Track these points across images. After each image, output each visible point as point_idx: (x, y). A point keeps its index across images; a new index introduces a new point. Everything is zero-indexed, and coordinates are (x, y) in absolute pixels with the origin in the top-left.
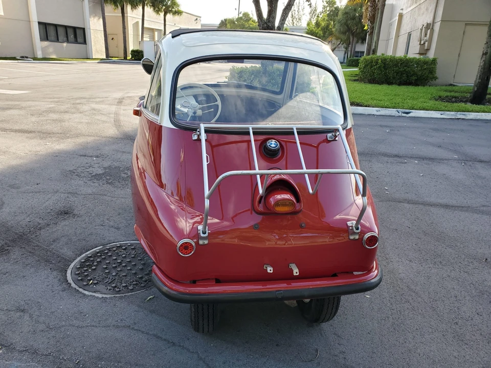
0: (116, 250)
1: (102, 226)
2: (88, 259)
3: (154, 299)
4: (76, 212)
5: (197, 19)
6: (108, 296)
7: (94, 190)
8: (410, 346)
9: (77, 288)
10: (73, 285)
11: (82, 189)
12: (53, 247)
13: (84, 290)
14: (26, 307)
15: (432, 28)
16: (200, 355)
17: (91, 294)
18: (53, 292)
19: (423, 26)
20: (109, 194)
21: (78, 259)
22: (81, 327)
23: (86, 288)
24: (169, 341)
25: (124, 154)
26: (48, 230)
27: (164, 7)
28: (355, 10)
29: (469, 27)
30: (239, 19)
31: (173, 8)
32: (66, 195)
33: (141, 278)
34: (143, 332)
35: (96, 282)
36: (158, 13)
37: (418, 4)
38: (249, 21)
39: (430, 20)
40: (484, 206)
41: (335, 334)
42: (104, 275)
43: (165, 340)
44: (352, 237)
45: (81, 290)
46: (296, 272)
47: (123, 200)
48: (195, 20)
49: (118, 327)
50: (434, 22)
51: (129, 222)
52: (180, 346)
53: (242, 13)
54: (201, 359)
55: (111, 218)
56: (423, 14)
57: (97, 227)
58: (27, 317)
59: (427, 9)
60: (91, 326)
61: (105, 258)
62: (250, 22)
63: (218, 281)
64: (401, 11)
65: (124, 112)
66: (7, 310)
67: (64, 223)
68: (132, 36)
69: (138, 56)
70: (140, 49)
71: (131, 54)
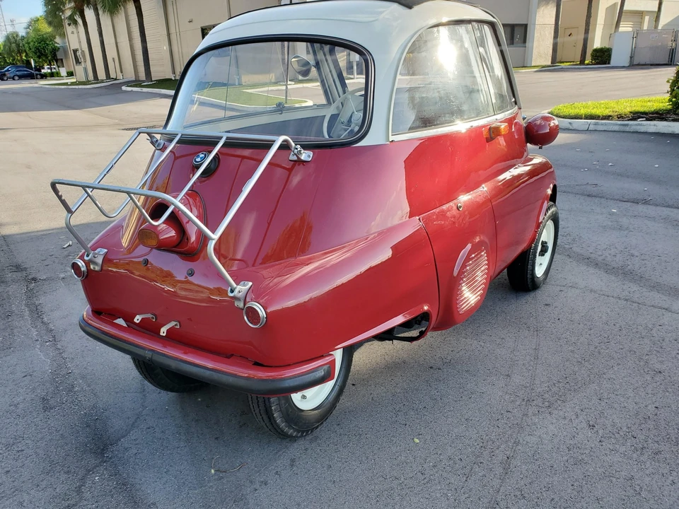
68: (602, 27)
69: (602, 58)
70: (607, 47)
71: (592, 55)
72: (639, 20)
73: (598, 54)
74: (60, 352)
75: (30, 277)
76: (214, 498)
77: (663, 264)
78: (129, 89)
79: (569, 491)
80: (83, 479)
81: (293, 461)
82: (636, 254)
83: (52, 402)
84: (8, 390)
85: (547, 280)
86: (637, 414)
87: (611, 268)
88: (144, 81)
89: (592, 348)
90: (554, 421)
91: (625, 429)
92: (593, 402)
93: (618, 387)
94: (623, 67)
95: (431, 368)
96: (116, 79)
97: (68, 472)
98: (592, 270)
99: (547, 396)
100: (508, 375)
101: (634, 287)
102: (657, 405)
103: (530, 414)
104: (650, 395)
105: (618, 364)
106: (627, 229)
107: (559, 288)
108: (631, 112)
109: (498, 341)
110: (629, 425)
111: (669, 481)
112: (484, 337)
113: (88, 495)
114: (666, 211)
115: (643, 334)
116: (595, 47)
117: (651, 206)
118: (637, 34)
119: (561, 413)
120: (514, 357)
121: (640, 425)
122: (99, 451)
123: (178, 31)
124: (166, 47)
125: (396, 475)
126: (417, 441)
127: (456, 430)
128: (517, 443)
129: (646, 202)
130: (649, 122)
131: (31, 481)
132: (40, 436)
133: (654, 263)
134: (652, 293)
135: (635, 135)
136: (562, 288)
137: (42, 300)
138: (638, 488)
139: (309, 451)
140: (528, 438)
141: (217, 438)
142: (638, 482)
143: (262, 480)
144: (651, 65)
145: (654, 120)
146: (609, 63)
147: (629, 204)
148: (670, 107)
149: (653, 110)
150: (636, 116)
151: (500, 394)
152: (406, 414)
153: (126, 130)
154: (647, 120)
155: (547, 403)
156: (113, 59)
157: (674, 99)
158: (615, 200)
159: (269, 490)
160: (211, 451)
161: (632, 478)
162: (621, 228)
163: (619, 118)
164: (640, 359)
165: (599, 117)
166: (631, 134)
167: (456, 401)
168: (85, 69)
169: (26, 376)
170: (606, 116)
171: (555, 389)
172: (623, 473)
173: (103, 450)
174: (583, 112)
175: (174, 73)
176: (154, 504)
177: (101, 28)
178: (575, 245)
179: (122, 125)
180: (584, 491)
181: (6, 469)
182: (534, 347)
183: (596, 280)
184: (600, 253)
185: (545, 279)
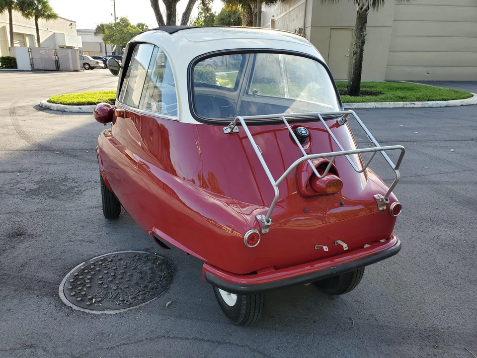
0: (102, 264)
1: (71, 241)
2: (76, 278)
3: (173, 304)
4: (29, 231)
5: (71, 24)
6: (122, 311)
7: (39, 206)
8: (418, 298)
9: (82, 310)
10: (74, 307)
11: (22, 207)
12: (25, 272)
13: (91, 310)
14: (33, 341)
15: (304, 33)
16: (251, 347)
17: (100, 312)
18: (55, 319)
19: (296, 30)
20: (59, 208)
21: (65, 279)
22: (112, 348)
23: (92, 307)
24: (213, 341)
25: (51, 166)
26: (7, 256)
27: (34, 11)
28: (230, 16)
29: (334, 32)
30: (117, 25)
31: (46, 12)
32: (7, 216)
33: (146, 287)
34: (182, 338)
35: (100, 299)
36: (28, 17)
37: (288, 11)
38: (127, 26)
39: (301, 26)
40: (404, 177)
41: (356, 301)
42: (103, 291)
43: (208, 341)
44: (381, 209)
45: (86, 311)
46: (345, 246)
47: (78, 212)
48: (70, 26)
49: (151, 339)
50: (305, 28)
51: (99, 234)
52: (226, 343)
53: (119, 18)
54: (254, 350)
55: (76, 232)
56: (294, 20)
57: (66, 244)
58: (40, 352)
59: (297, 16)
60: (121, 345)
61: (95, 274)
62: (129, 27)
63: (278, 268)
64: (273, 18)
65: (23, 122)
66: (11, 349)
67: (22, 246)
69: (10, 64)
70: (11, 56)
72: (23, 40)
73: (6, 61)
94: (28, 71)
118: (30, 50)
144: (46, 70)
146: (17, 68)
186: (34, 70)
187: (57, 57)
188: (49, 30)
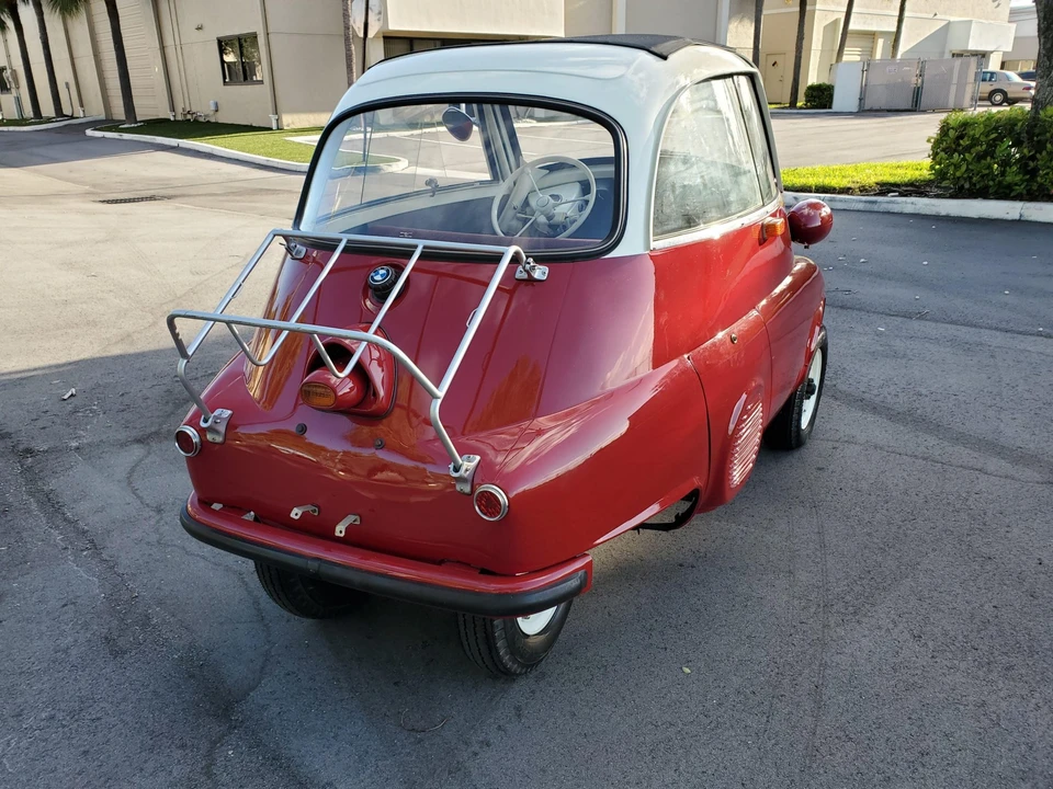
44: (458, 487)
46: (340, 529)
68: (818, 54)
69: (821, 99)
70: (827, 83)
71: (807, 95)
72: (870, 45)
73: (815, 94)
74: (111, 566)
75: (21, 447)
76: (417, 770)
77: (963, 406)
78: (99, 134)
79: (907, 726)
80: (210, 754)
81: (518, 709)
82: (924, 392)
83: (121, 642)
84: (44, 628)
85: (813, 434)
86: (972, 616)
87: (895, 413)
88: (123, 122)
89: (894, 529)
90: (867, 633)
91: (960, 637)
92: (912, 603)
93: (940, 581)
94: (851, 113)
95: (681, 565)
96: (72, 117)
97: (183, 746)
98: (870, 418)
99: (848, 598)
100: (790, 572)
101: (932, 441)
102: (995, 603)
103: (832, 624)
104: (983, 591)
105: (934, 550)
106: (904, 356)
107: (830, 444)
108: (877, 184)
109: (765, 523)
110: (965, 633)
111: (1032, 706)
112: (744, 518)
113: (225, 778)
114: (952, 330)
115: (958, 506)
116: (810, 83)
117: (928, 323)
118: (868, 65)
119: (873, 621)
120: (792, 546)
121: (979, 632)
122: (220, 712)
123: (178, 42)
124: (158, 68)
125: (669, 719)
126: (687, 670)
127: (737, 653)
128: (824, 666)
129: (922, 317)
130: (904, 199)
131: (128, 763)
132: (119, 695)
133: (950, 405)
134: (956, 448)
135: (887, 216)
136: (837, 445)
137: (53, 484)
138: (994, 717)
139: (538, 694)
140: (837, 658)
141: (396, 684)
142: (993, 708)
143: (481, 739)
144: (889, 111)
145: (911, 195)
146: (830, 108)
147: (900, 319)
148: (932, 177)
149: (906, 180)
150: (885, 189)
151: (785, 598)
152: (662, 633)
153: (108, 202)
154: (901, 195)
155: (851, 608)
156: (67, 84)
157: (937, 167)
158: (879, 313)
159: (494, 753)
160: (393, 701)
161: (984, 704)
162: (895, 355)
163: (861, 191)
164: (961, 542)
165: (835, 189)
166: (880, 216)
167: (727, 612)
168: (18, 100)
169: (65, 605)
170: (843, 189)
171: (857, 588)
172: (971, 698)
173: (226, 709)
174: (812, 181)
175: (173, 109)
176: (330, 784)
177: (46, 34)
178: (839, 381)
179: (97, 194)
180: (927, 725)
181: (82, 749)
182: (816, 530)
183: (878, 431)
184: (876, 392)
185: (810, 432)
186: (865, 111)
187: (920, 81)
188: (938, 16)
